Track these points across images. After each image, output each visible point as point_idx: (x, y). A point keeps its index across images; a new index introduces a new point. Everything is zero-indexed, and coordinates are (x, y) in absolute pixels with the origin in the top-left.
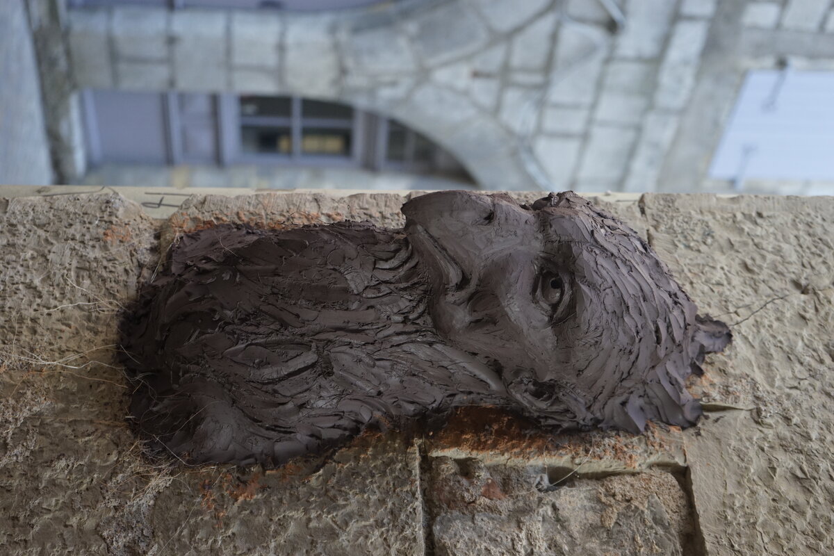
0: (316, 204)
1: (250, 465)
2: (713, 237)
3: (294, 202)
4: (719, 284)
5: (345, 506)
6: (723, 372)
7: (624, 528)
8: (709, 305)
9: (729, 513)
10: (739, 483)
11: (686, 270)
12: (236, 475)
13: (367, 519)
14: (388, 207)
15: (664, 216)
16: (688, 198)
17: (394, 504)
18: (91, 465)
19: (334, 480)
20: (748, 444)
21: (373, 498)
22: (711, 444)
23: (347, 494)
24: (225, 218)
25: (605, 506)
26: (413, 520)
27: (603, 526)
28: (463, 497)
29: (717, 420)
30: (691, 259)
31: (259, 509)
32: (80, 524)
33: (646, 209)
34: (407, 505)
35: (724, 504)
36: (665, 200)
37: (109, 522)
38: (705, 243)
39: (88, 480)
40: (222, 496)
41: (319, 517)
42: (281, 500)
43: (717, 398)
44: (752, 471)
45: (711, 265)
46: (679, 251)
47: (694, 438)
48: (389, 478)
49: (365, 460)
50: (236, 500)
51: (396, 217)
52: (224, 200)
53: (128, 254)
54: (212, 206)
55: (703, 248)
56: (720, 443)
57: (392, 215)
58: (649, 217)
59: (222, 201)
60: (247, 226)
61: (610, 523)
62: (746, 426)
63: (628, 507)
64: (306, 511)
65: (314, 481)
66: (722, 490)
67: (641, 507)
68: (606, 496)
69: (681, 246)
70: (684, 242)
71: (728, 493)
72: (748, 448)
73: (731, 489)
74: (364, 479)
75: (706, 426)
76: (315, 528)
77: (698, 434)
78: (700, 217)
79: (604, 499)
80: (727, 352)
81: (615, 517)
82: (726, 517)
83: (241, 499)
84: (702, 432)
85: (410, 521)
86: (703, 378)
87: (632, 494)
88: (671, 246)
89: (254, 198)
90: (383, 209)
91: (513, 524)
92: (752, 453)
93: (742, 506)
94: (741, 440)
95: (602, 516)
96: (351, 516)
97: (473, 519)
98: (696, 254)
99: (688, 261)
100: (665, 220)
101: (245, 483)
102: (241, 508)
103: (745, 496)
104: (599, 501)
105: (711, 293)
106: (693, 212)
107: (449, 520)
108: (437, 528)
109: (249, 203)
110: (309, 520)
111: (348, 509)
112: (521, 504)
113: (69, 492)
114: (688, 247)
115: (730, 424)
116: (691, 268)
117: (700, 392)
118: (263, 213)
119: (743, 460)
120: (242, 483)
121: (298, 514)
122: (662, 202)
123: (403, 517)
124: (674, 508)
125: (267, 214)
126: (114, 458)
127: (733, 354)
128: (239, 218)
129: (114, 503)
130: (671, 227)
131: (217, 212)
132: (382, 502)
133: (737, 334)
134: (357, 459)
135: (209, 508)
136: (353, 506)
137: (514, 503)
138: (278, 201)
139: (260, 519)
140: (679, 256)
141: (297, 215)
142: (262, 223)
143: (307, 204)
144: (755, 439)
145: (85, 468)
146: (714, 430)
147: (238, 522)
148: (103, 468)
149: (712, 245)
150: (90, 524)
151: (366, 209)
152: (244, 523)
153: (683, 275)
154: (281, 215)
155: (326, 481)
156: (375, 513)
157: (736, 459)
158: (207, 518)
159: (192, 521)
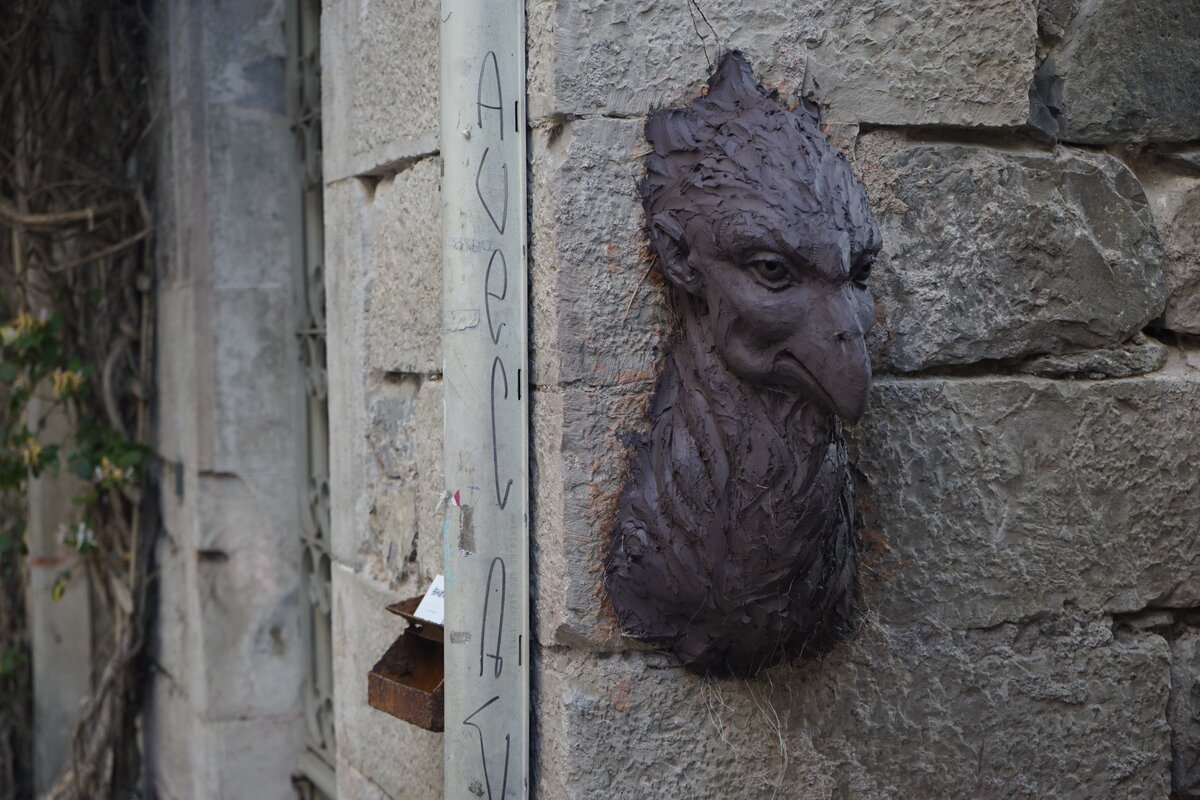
0: (578, 488)
1: (858, 539)
2: (612, 43)
3: (576, 511)
4: (670, 49)
5: (897, 453)
6: (772, 68)
7: (910, 194)
8: (694, 65)
9: (907, 94)
10: (879, 78)
11: (654, 83)
12: (864, 552)
13: (908, 432)
14: (581, 407)
15: (587, 94)
16: (560, 60)
17: (894, 408)
18: (859, 685)
19: (875, 463)
20: (842, 61)
21: (890, 427)
22: (839, 96)
23: (886, 451)
24: (598, 585)
25: (889, 210)
26: (910, 390)
27: (906, 214)
28: (885, 343)
29: (817, 85)
30: (640, 74)
31: (896, 530)
32: (909, 686)
33: (576, 113)
34: (897, 396)
35: (898, 97)
36: (565, 88)
37: (906, 661)
38: (618, 54)
39: (872, 685)
40: (883, 563)
41: (904, 476)
42: (890, 510)
43: (796, 82)
44: (868, 62)
45: (647, 52)
46: (631, 85)
47: (831, 111)
48: (872, 412)
49: (856, 434)
50: (889, 551)
51: (594, 399)
52: (573, 589)
53: (642, 683)
54: (581, 601)
55: (625, 56)
56: (840, 88)
57: (592, 403)
58: (586, 111)
59: (576, 591)
60: (607, 562)
61: (904, 207)
62: (824, 57)
63: (893, 187)
64: (899, 487)
65: (874, 481)
66: (885, 97)
67: (896, 176)
68: (879, 207)
69: (625, 82)
70: (619, 77)
71: (888, 91)
72: (847, 61)
73: (885, 87)
74: (872, 435)
75: (821, 97)
76: (912, 478)
77: (828, 106)
78: (587, 52)
79: (882, 209)
80: (749, 59)
81: (900, 202)
82: (912, 99)
83: (887, 547)
84: (826, 102)
85: (910, 394)
86: (779, 91)
87: (881, 182)
88: (625, 93)
89: (570, 556)
90: (583, 413)
91: (910, 298)
92: (852, 59)
93: (901, 80)
94: (839, 66)
95: (896, 213)
96: (904, 447)
97: (903, 335)
98: (632, 68)
99: (643, 78)
100: (592, 94)
101: (871, 544)
102: (894, 545)
103: (891, 75)
104: (883, 214)
105: (682, 60)
106: (580, 60)
107: (902, 356)
108: (907, 368)
109: (579, 560)
110: (907, 484)
111: (899, 449)
112: (889, 289)
113: (882, 700)
114: (624, 74)
115: (823, 74)
116: (651, 76)
117: (792, 97)
118: (593, 545)
119: (858, 69)
120: (871, 546)
121: (901, 494)
122: (568, 93)
123: (907, 400)
124: (891, 142)
125: (593, 541)
126: (851, 666)
127: (751, 53)
128: (598, 570)
129: (891, 660)
130: (601, 88)
131: (590, 594)
132: (892, 418)
133: (730, 43)
134: (855, 441)
135: (895, 575)
136: (896, 445)
137: (887, 295)
138: (574, 529)
139: (904, 528)
140: (637, 87)
141: (594, 508)
142: (603, 545)
143: (578, 497)
144: (838, 52)
145: (862, 690)
146: (826, 90)
147: (906, 548)
148: (862, 674)
149: (620, 46)
150: (908, 678)
151: (584, 431)
152: (906, 542)
153: (660, 87)
154: (592, 525)
155: (874, 470)
156: (903, 425)
157: (855, 76)
158: (903, 576)
159: (906, 589)
